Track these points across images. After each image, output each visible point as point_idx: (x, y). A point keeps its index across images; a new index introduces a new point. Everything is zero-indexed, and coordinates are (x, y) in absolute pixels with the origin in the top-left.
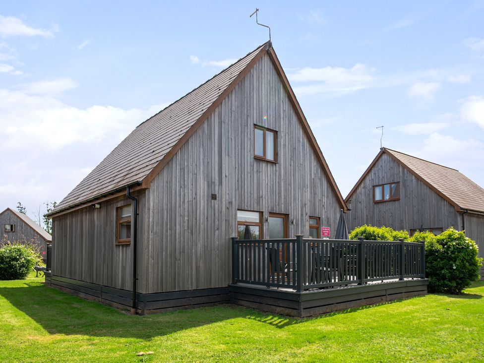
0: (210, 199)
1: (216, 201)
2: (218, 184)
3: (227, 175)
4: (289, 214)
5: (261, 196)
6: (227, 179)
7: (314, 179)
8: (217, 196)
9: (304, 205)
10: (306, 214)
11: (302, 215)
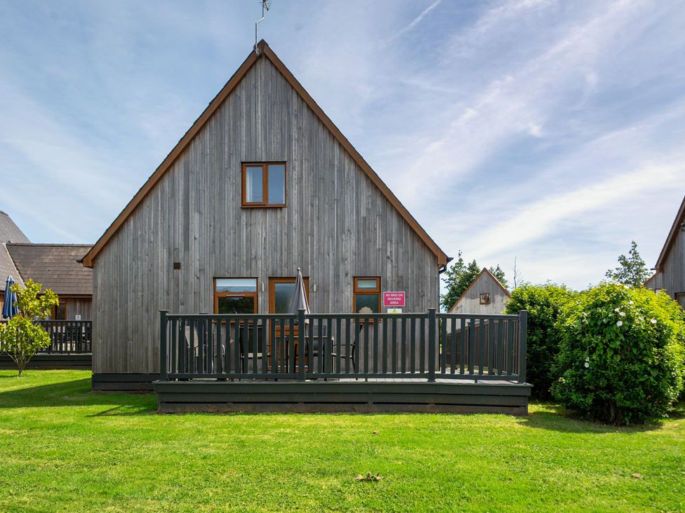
0: (172, 268)
1: (180, 271)
2: (183, 250)
3: (197, 236)
4: (308, 277)
5: (253, 256)
6: (197, 242)
7: (365, 218)
8: (182, 264)
9: (340, 260)
10: (347, 275)
11: (337, 276)
